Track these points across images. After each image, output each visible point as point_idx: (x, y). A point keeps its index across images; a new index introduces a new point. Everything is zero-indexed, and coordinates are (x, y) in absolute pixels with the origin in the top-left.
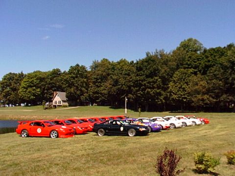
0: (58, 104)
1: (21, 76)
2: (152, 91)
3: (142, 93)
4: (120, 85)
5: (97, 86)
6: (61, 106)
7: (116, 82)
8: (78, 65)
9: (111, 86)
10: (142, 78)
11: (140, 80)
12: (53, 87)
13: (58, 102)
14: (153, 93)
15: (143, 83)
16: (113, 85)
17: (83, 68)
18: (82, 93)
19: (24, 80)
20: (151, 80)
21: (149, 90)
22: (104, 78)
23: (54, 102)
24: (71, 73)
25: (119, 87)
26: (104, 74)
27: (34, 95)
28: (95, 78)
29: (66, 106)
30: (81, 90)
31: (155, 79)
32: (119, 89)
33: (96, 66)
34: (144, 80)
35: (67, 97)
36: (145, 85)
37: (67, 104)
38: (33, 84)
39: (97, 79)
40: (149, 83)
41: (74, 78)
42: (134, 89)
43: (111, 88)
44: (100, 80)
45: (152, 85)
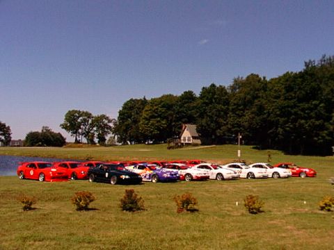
0: (187, 142)
1: (144, 102)
2: (307, 123)
3: (291, 126)
4: (265, 114)
5: (238, 115)
6: (190, 144)
7: (261, 108)
8: (213, 86)
9: (253, 115)
10: (291, 102)
11: (288, 107)
12: (184, 117)
13: (187, 139)
14: (309, 126)
15: (293, 111)
16: (258, 115)
17: (222, 89)
18: (219, 126)
20: (306, 106)
21: (303, 121)
22: (247, 104)
23: (182, 138)
24: (204, 97)
25: (265, 116)
27: (158, 129)
28: (235, 105)
29: (196, 145)
30: (217, 122)
31: (312, 104)
32: (264, 121)
34: (295, 106)
35: (198, 131)
36: (296, 113)
37: (199, 141)
38: (156, 113)
39: (238, 105)
40: (303, 110)
41: (207, 104)
43: (254, 118)
44: (242, 107)
45: (308, 114)
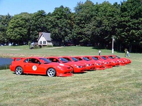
0: (43, 44)
2: (136, 32)
3: (126, 34)
4: (103, 26)
5: (81, 27)
6: (46, 45)
7: (100, 23)
8: (62, 7)
9: (95, 27)
10: (127, 19)
11: (124, 21)
12: (39, 28)
13: (43, 42)
14: (138, 34)
15: (128, 25)
16: (97, 26)
17: (67, 9)
18: (66, 34)
19: (11, 21)
20: (136, 21)
21: (134, 31)
22: (88, 19)
23: (39, 42)
24: (56, 14)
25: (103, 28)
26: (88, 15)
28: (79, 20)
29: (51, 46)
30: (65, 31)
31: (140, 20)
32: (102, 30)
33: (80, 7)
34: (129, 21)
35: (52, 37)
37: (51, 44)
39: (81, 20)
40: (134, 24)
41: (58, 19)
42: (118, 30)
43: (95, 29)
44: (84, 21)
45: (137, 26)
